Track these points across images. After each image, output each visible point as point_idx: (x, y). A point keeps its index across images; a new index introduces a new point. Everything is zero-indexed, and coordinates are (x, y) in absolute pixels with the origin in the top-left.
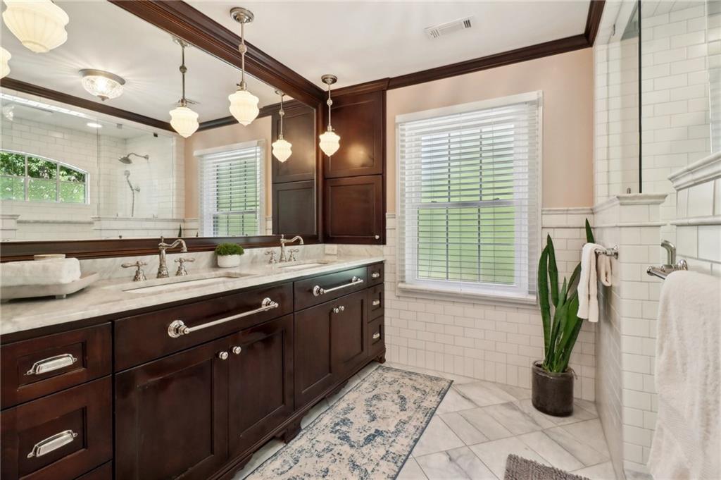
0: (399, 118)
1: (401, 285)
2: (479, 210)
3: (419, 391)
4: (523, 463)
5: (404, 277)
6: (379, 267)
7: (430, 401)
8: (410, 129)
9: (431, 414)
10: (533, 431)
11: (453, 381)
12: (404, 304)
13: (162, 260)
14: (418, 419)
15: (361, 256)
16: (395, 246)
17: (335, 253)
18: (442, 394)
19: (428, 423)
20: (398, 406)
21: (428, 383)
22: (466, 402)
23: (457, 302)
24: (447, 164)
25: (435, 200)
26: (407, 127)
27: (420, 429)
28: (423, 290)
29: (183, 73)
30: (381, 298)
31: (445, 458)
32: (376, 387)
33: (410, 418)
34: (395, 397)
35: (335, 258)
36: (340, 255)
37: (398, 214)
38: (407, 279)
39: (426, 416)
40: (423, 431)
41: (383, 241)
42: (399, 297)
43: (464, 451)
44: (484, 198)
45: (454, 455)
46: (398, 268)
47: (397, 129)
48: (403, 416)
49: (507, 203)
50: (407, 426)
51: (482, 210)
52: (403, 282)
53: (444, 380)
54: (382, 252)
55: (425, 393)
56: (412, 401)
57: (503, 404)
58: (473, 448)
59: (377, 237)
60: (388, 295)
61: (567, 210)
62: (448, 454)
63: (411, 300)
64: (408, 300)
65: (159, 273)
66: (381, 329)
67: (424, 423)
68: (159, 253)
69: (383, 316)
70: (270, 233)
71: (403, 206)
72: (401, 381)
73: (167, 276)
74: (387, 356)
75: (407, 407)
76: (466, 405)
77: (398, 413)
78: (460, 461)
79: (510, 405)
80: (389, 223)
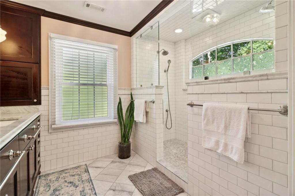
1: (53, 126)
3: (76, 176)
4: (134, 176)
5: (55, 121)
7: (85, 176)
9: (90, 181)
10: (126, 166)
11: (86, 164)
12: (54, 136)
14: (87, 186)
16: (48, 106)
18: (87, 171)
19: (93, 184)
20: (72, 187)
21: (77, 170)
22: (99, 169)
23: (85, 128)
25: (72, 81)
27: (92, 189)
28: (69, 126)
31: (112, 191)
32: (50, 186)
33: (83, 187)
34: (66, 184)
37: (51, 87)
38: (56, 123)
39: (89, 183)
40: (94, 189)
41: (39, 103)
43: (115, 184)
44: (96, 82)
45: (113, 188)
46: (50, 117)
47: (50, 41)
48: (80, 189)
49: (105, 85)
50: (85, 191)
51: (95, 87)
52: (54, 124)
53: (82, 165)
54: (38, 109)
55: (79, 175)
56: (77, 181)
57: (111, 163)
58: (117, 182)
59: (35, 100)
61: (125, 89)
62: (111, 189)
63: (59, 133)
64: (57, 133)
67: (91, 186)
72: (61, 176)
75: (77, 185)
76: (100, 170)
77: (76, 189)
78: (117, 189)
79: (113, 162)
80: (44, 92)
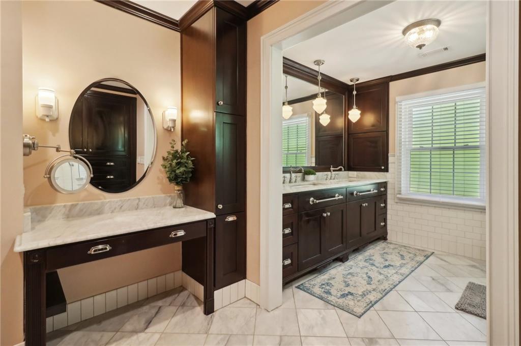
0: (398, 99)
1: (398, 196)
2: (454, 152)
5: (400, 191)
6: (384, 185)
8: (405, 105)
12: (400, 207)
13: (291, 176)
15: (371, 178)
16: (394, 173)
17: (355, 176)
18: (427, 257)
23: (437, 207)
24: (431, 125)
25: (422, 146)
26: (403, 103)
28: (414, 199)
29: (286, 89)
30: (385, 202)
35: (355, 179)
36: (358, 178)
37: (397, 154)
38: (402, 192)
41: (386, 170)
42: (397, 203)
44: (457, 145)
46: (396, 186)
47: (396, 105)
49: (474, 148)
51: (456, 152)
52: (400, 194)
54: (386, 176)
59: (383, 168)
60: (389, 201)
62: (432, 277)
64: (404, 205)
65: (290, 181)
66: (385, 220)
68: (290, 173)
69: (386, 213)
70: (314, 165)
71: (400, 150)
72: (400, 249)
73: (293, 182)
74: (388, 237)
78: (439, 281)
80: (391, 159)
